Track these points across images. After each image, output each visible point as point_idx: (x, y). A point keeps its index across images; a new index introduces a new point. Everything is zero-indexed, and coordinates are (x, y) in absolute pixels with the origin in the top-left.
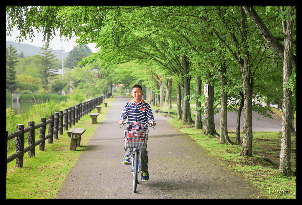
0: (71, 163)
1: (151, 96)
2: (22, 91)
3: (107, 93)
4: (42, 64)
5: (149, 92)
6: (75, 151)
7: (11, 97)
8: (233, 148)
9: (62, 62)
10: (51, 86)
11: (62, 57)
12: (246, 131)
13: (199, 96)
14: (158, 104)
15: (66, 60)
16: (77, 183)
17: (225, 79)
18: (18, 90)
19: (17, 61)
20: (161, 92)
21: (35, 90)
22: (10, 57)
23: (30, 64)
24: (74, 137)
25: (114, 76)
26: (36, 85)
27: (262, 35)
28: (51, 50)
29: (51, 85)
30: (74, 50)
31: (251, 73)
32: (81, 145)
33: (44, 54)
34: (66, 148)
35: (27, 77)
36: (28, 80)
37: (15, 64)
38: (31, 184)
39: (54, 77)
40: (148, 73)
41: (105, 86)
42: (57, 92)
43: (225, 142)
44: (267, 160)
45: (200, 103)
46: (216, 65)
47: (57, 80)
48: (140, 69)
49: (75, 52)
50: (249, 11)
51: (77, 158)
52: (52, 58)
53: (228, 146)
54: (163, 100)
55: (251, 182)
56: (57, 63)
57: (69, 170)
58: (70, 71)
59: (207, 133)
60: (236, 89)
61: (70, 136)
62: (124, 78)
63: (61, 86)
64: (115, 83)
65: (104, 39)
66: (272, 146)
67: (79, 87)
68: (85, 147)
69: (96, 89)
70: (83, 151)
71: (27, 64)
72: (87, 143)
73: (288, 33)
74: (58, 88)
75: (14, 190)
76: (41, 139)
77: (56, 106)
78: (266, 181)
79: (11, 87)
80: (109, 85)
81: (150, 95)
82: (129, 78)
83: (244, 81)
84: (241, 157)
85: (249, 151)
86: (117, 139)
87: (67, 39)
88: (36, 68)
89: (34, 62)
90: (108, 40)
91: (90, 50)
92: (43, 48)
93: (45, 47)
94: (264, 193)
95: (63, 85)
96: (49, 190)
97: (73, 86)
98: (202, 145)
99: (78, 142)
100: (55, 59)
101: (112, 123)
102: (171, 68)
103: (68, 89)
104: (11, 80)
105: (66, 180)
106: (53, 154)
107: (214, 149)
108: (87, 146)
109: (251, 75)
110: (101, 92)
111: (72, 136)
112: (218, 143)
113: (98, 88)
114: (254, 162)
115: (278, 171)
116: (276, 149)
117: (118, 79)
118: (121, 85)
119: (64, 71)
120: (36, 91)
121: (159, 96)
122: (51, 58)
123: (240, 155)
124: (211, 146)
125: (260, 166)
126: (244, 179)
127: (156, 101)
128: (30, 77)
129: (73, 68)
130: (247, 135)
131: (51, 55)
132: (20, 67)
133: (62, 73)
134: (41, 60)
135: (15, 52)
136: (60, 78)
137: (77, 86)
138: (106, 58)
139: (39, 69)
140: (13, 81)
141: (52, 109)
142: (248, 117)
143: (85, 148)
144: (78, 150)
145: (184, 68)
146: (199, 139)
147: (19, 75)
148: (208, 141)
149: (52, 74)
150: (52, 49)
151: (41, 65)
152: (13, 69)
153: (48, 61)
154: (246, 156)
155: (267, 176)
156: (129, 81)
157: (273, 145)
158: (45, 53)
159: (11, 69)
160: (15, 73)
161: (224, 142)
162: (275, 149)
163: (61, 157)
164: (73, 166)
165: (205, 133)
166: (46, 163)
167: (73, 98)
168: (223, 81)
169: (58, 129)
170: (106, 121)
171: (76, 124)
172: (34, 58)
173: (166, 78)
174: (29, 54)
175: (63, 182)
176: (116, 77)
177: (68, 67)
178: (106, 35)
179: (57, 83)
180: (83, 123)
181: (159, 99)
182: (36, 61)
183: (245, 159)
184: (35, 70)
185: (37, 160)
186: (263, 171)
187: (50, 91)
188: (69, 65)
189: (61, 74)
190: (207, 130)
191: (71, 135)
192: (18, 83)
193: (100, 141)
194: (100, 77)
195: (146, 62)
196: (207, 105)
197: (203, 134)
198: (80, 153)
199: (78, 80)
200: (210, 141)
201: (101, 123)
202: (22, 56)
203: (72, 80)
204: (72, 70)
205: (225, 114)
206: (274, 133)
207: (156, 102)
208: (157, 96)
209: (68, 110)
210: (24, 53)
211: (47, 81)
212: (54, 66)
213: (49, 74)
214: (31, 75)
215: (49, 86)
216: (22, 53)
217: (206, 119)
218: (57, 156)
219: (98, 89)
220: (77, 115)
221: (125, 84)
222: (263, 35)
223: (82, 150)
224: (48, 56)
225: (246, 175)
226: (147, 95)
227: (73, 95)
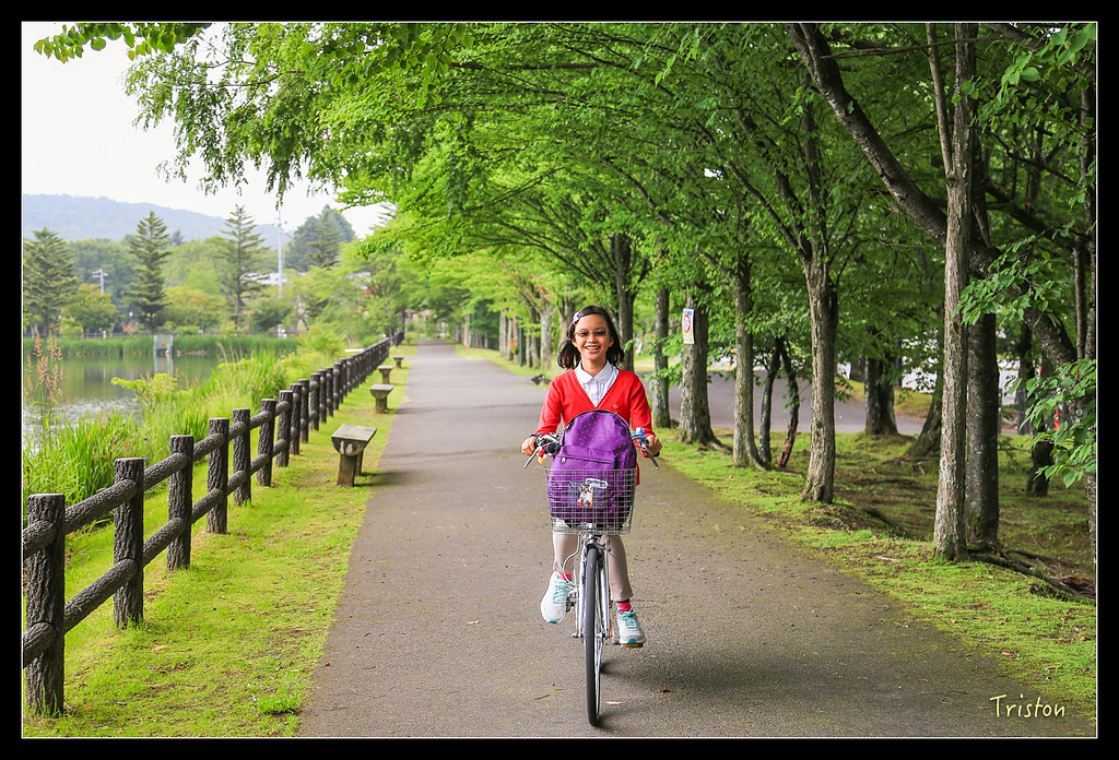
0: (351, 523)
1: (512, 341)
2: (180, 327)
3: (396, 334)
4: (229, 260)
5: (507, 331)
6: (352, 489)
7: (153, 342)
8: (772, 479)
9: (280, 256)
10: (252, 315)
11: (280, 242)
12: (818, 435)
13: (663, 339)
14: (534, 362)
15: (288, 249)
16: (383, 579)
17: (747, 296)
18: (168, 325)
19: (167, 254)
20: (543, 329)
21: (211, 325)
22: (150, 242)
23: (198, 260)
24: (350, 449)
25: (413, 291)
26: (214, 314)
27: (882, 176)
28: (250, 225)
29: (252, 312)
30: (310, 225)
31: (830, 281)
32: (363, 471)
33: (235, 234)
34: (325, 479)
35: (190, 292)
36: (192, 300)
37: (161, 259)
38: (260, 584)
39: (260, 294)
40: (510, 282)
41: (390, 314)
42: (266, 329)
43: (747, 462)
44: (875, 514)
45: (666, 358)
46: (726, 259)
47: (267, 299)
48: (489, 272)
49: (312, 229)
50: (847, 112)
51: (363, 507)
52: (255, 244)
53: (757, 474)
54: (549, 351)
55: (866, 580)
56: (265, 256)
57: (349, 542)
58: (299, 277)
59: (689, 438)
60: (778, 322)
61: (338, 448)
62: (440, 293)
63: (277, 315)
64: (413, 308)
65: (422, 191)
66: (850, 470)
67: (322, 317)
68: (374, 475)
69: (367, 323)
70: (373, 488)
71: (191, 259)
72: (376, 464)
73: (959, 171)
74: (268, 321)
75: (217, 598)
76: (263, 455)
77: (275, 367)
78: (902, 574)
79: (151, 318)
80: (400, 314)
81: (509, 338)
82: (450, 295)
83: (814, 302)
84: (806, 506)
85: (827, 488)
86: (454, 454)
87: (324, 188)
88: (212, 271)
89: (209, 256)
90: (430, 193)
91: (347, 224)
92: (231, 220)
93: (237, 218)
94: (914, 612)
95: (281, 312)
96: (311, 601)
97: (306, 316)
98: (687, 472)
99: (358, 464)
100: (259, 247)
101: (427, 410)
102: (583, 269)
103: (295, 323)
104: (152, 300)
105: (350, 570)
106: (296, 497)
107: (723, 483)
108: (381, 474)
109: (833, 286)
110: (380, 329)
111: (345, 448)
112: (729, 466)
113: (371, 319)
114: (843, 520)
115: (928, 546)
116: (862, 480)
117: (423, 299)
118: (427, 312)
119: (283, 278)
120: (212, 329)
121: (538, 340)
122: (252, 245)
123: (803, 501)
124: (711, 474)
125: (868, 532)
126: (841, 571)
127: (527, 352)
128: (198, 293)
129: (306, 269)
130: (820, 447)
131: (251, 238)
132: (173, 267)
133: (279, 283)
134: (228, 251)
135: (163, 230)
136: (273, 296)
137: (316, 315)
138: (424, 238)
139: (221, 274)
140: (157, 302)
141: (267, 375)
142: (823, 398)
143: (375, 479)
144: (358, 485)
145: (619, 266)
146: (671, 453)
147: (169, 289)
148: (698, 461)
149: (254, 285)
150: (254, 223)
151: (225, 261)
152: (156, 274)
153: (244, 253)
154: (819, 503)
155: (899, 561)
156: (449, 303)
157: (851, 468)
158: (237, 233)
159: (153, 273)
160: (160, 282)
161: (744, 464)
162: (860, 478)
163: (320, 504)
164: (356, 530)
165: (684, 439)
166: (283, 520)
167: (313, 345)
168: (741, 302)
169: (298, 429)
170: (410, 406)
171: (335, 412)
172: (207, 245)
173: (561, 293)
174: (194, 235)
175: (345, 578)
176: (418, 293)
177: (293, 268)
178: (426, 179)
179: (268, 308)
180: (352, 411)
181: (538, 349)
182: (212, 253)
183: (818, 512)
184: (211, 274)
185: (259, 513)
186: (882, 546)
187: (247, 328)
188: (296, 262)
189: (277, 286)
190: (689, 431)
191: (342, 444)
192: (170, 307)
193: (412, 460)
194: (377, 291)
195: (514, 253)
196: (691, 366)
197: (680, 440)
198: (365, 495)
199: (321, 301)
200: (702, 460)
201: (399, 412)
202: (177, 240)
203: (304, 299)
204: (304, 274)
205: (748, 391)
206: (844, 437)
207: (527, 357)
208: (533, 340)
209: (319, 376)
210: (183, 234)
211: (241, 303)
212: (257, 265)
213: (245, 284)
214: (200, 288)
215: (245, 315)
216: (178, 234)
217: (687, 400)
218: (306, 501)
219: (371, 324)
220: (338, 392)
221: (438, 309)
222: (884, 178)
223: (370, 485)
224: (244, 240)
225: (839, 557)
226: (502, 338)
227: (313, 338)
